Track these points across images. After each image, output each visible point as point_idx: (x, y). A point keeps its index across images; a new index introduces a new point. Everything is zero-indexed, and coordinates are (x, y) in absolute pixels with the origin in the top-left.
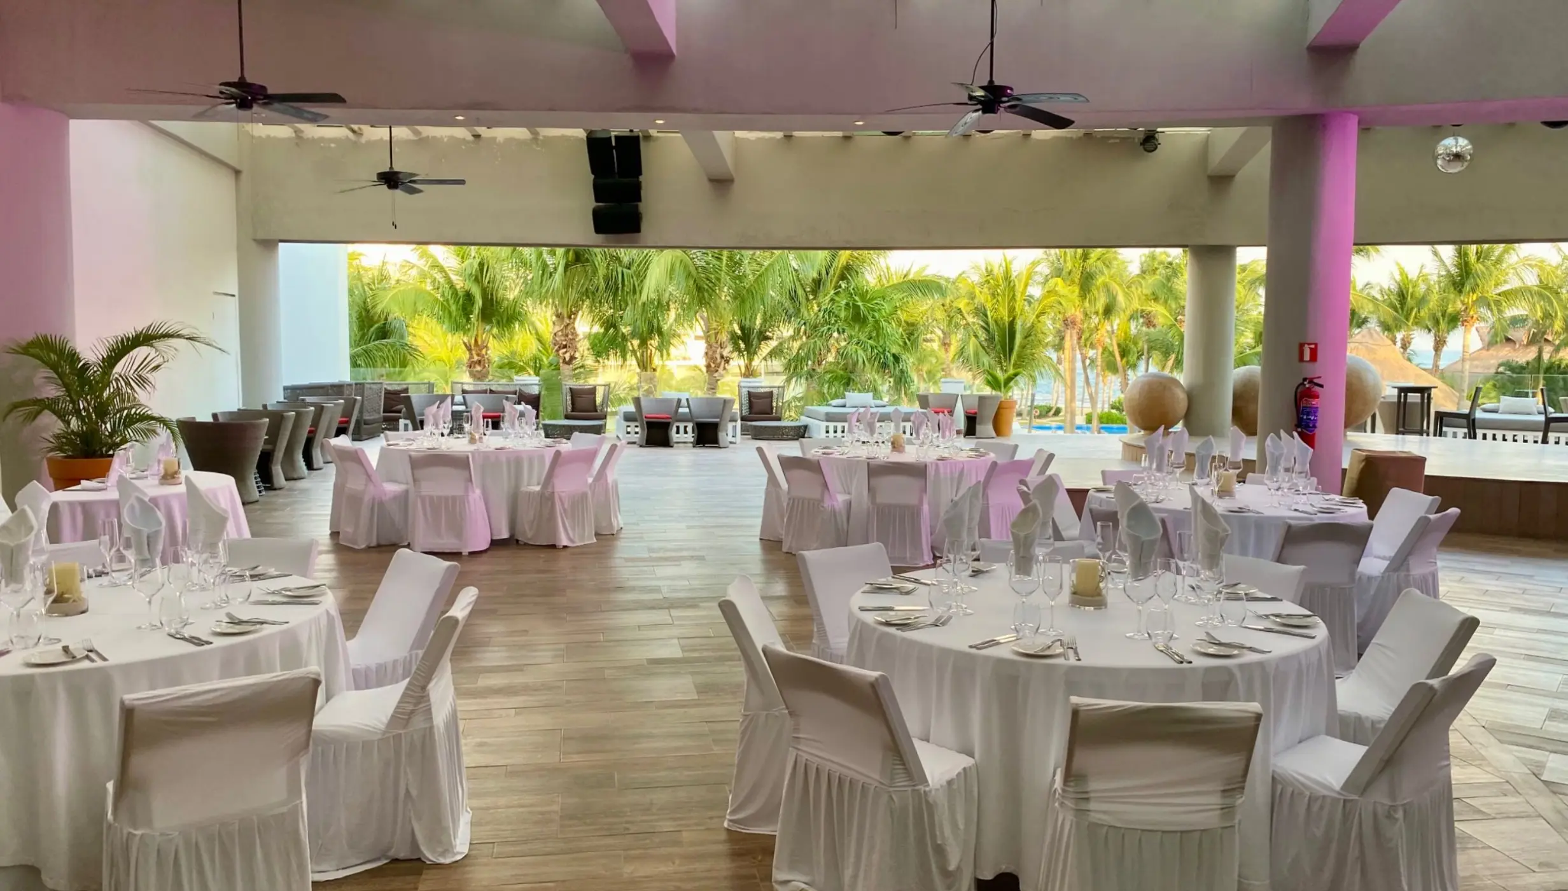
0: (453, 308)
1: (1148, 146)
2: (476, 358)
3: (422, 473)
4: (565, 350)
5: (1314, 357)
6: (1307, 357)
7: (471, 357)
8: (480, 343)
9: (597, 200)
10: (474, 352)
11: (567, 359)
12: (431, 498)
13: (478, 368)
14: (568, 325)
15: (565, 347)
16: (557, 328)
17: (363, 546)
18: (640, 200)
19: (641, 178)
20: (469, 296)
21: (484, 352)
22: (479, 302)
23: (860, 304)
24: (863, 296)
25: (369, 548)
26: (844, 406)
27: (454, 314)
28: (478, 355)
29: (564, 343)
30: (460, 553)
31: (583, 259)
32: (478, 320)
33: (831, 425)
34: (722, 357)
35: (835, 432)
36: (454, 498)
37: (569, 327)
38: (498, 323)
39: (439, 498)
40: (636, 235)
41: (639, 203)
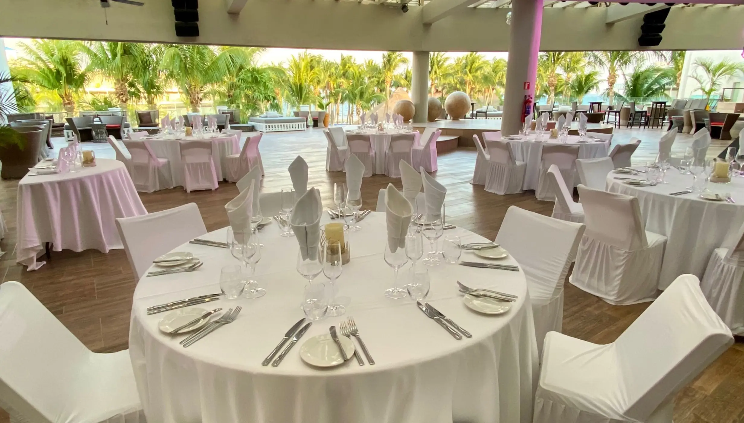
0: (51, 78)
1: (405, 9)
2: (67, 102)
3: (185, 152)
4: (122, 96)
5: (528, 88)
6: (526, 87)
7: (64, 101)
8: (67, 94)
9: (176, 20)
10: (65, 99)
11: (124, 100)
12: (192, 164)
13: (69, 106)
14: (123, 84)
15: (122, 94)
16: (117, 86)
17: (152, 191)
18: (198, 20)
19: (198, 9)
20: (58, 72)
21: (70, 98)
22: (64, 74)
23: (257, 75)
24: (258, 71)
25: (155, 192)
26: (267, 117)
27: (52, 81)
28: (68, 100)
29: (122, 93)
30: (211, 190)
31: (128, 53)
32: (64, 83)
33: (268, 125)
34: (198, 98)
35: (269, 127)
36: (204, 163)
37: (123, 86)
38: (76, 85)
39: (197, 164)
40: (197, 37)
41: (198, 23)
